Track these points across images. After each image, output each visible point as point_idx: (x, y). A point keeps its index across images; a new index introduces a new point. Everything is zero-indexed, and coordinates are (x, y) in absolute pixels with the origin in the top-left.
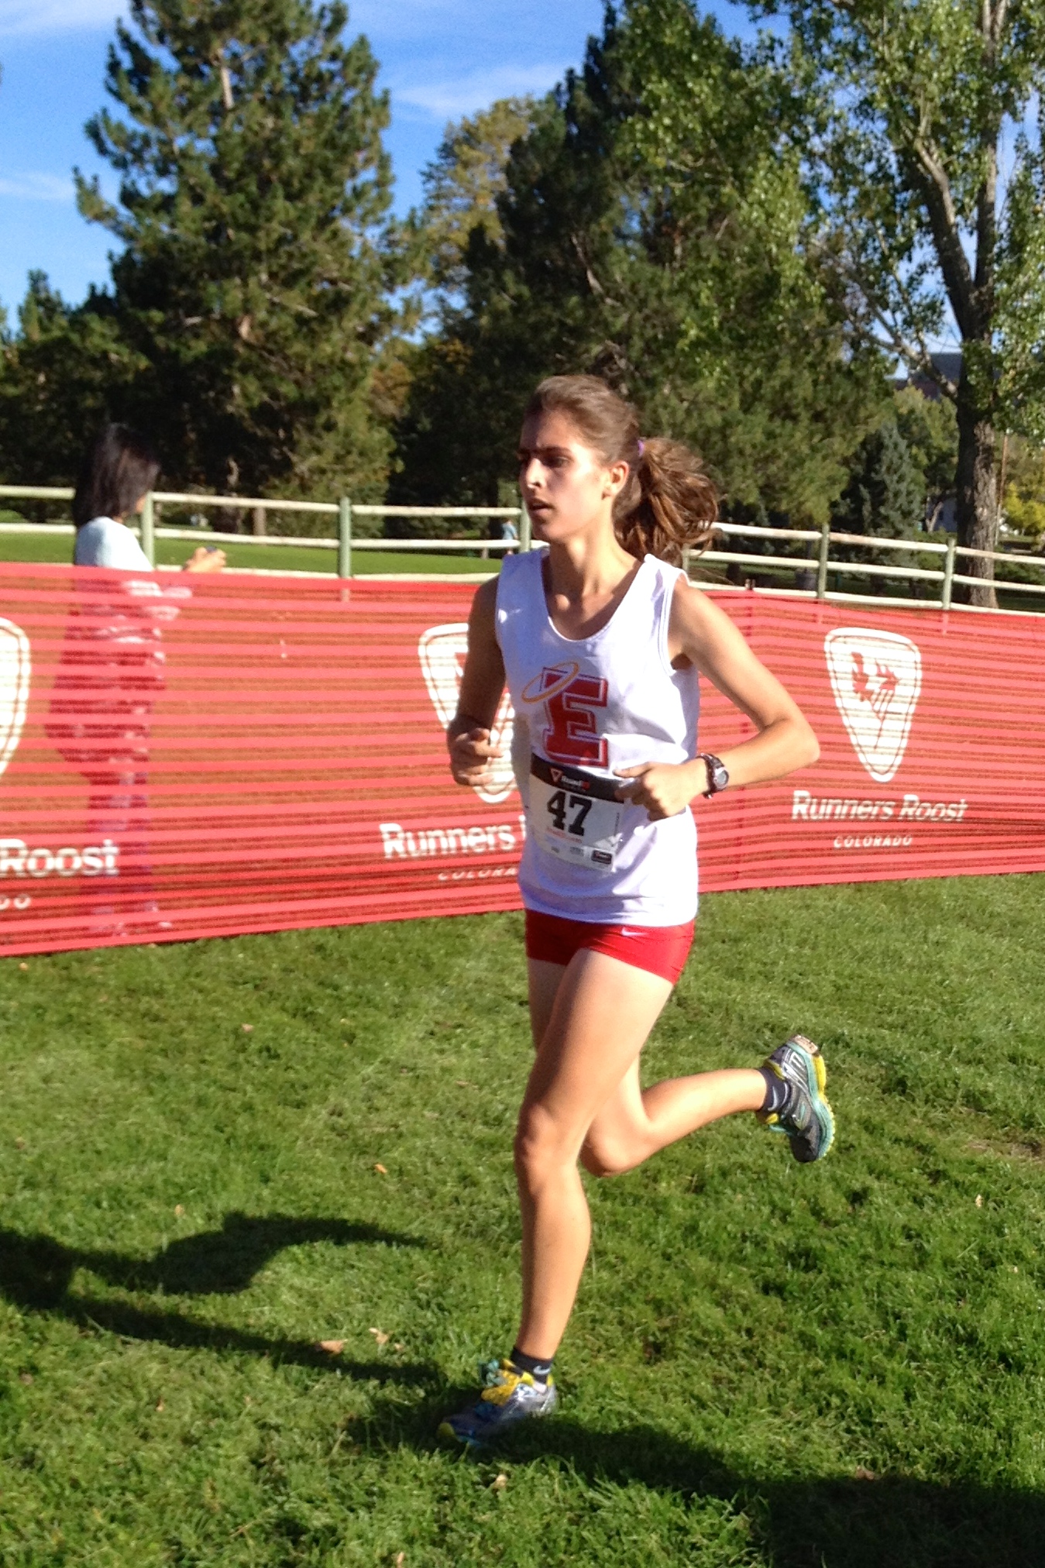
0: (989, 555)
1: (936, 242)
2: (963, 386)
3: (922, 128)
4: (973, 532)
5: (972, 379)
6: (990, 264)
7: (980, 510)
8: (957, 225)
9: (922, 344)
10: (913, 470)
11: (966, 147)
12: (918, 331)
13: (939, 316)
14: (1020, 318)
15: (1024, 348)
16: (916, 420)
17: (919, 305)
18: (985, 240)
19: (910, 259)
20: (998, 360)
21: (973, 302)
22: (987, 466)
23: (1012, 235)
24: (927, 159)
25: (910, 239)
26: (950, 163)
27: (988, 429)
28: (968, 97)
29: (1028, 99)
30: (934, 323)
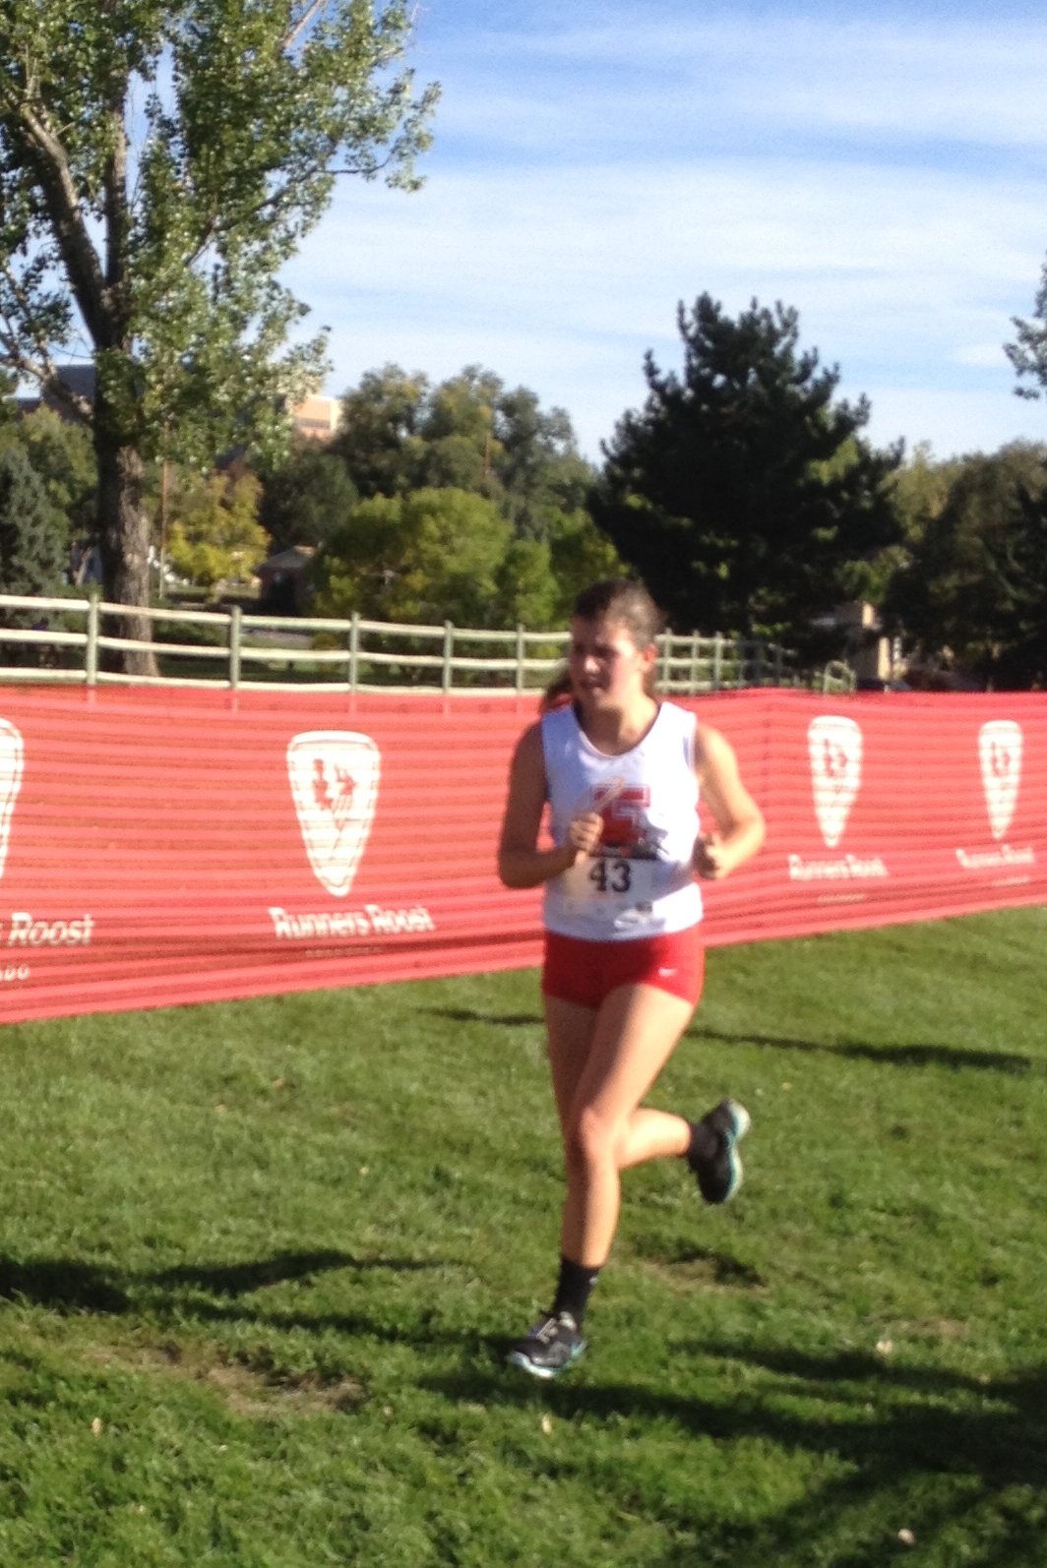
0: (144, 612)
1: (55, 231)
2: (100, 406)
3: (28, 92)
4: (122, 585)
5: (110, 398)
6: (125, 255)
7: (129, 557)
8: (81, 209)
9: (44, 353)
10: (52, 511)
11: (86, 112)
12: (39, 339)
13: (64, 321)
14: (164, 321)
15: (172, 356)
16: (53, 448)
17: (38, 308)
18: (117, 225)
19: (25, 252)
20: (139, 372)
21: (107, 301)
22: (135, 502)
23: (148, 219)
24: (37, 128)
25: (22, 226)
26: (67, 132)
27: (134, 457)
28: (85, 50)
29: (159, 52)
30: (60, 330)
